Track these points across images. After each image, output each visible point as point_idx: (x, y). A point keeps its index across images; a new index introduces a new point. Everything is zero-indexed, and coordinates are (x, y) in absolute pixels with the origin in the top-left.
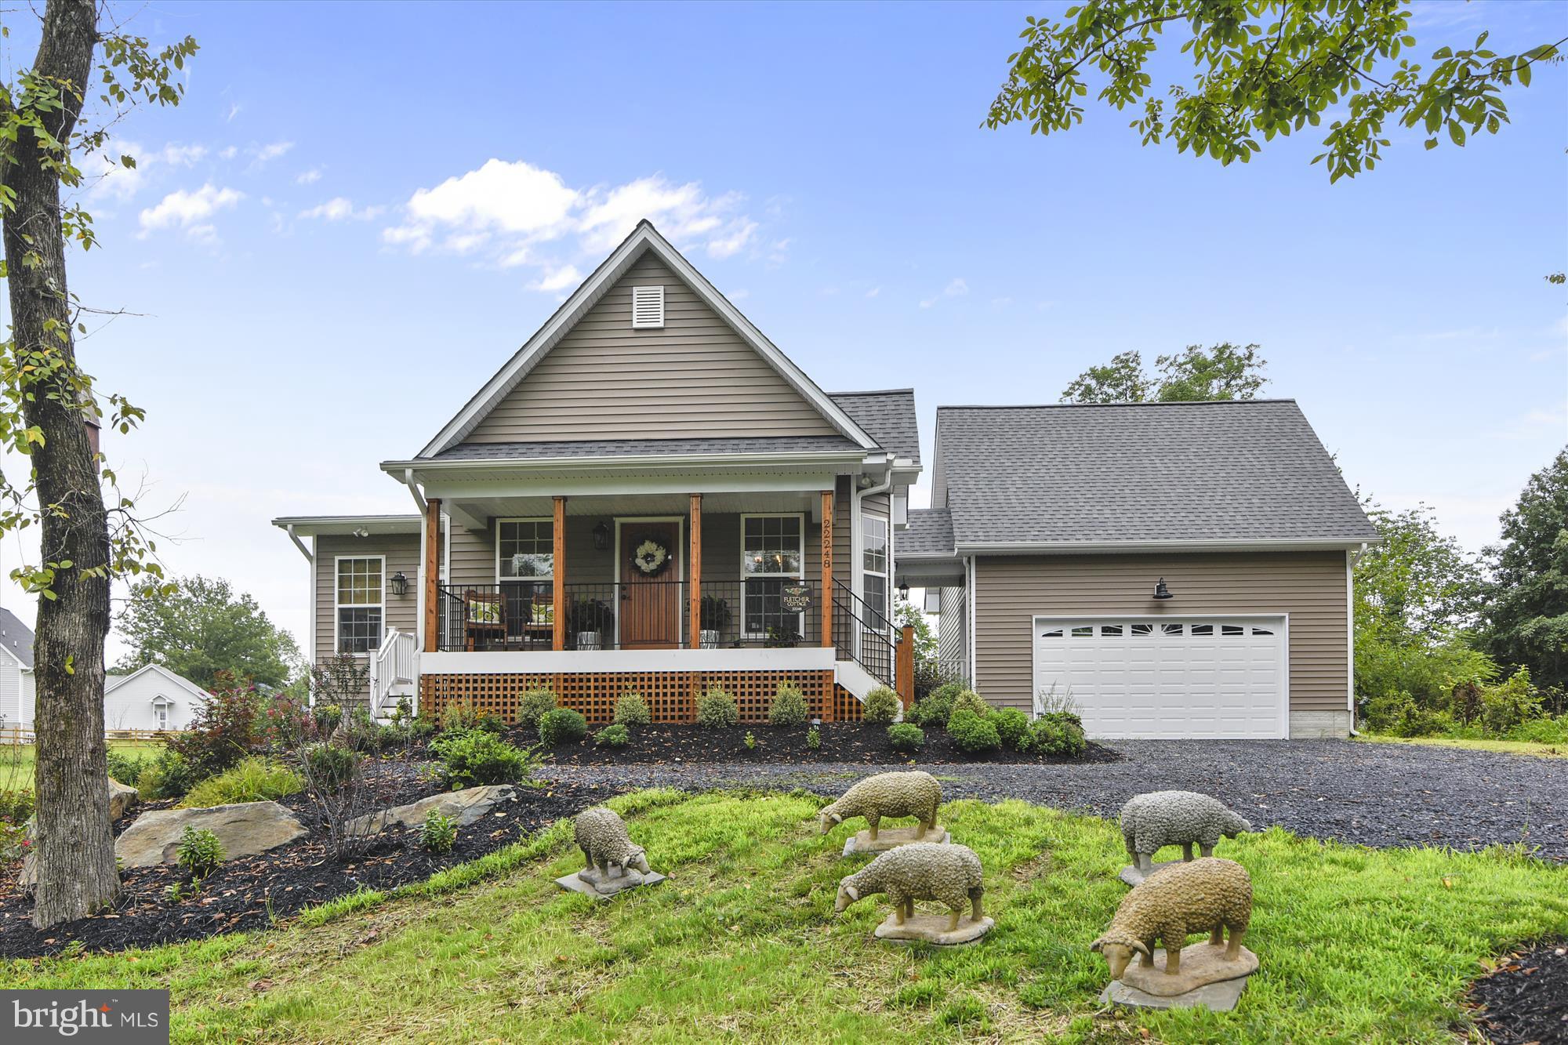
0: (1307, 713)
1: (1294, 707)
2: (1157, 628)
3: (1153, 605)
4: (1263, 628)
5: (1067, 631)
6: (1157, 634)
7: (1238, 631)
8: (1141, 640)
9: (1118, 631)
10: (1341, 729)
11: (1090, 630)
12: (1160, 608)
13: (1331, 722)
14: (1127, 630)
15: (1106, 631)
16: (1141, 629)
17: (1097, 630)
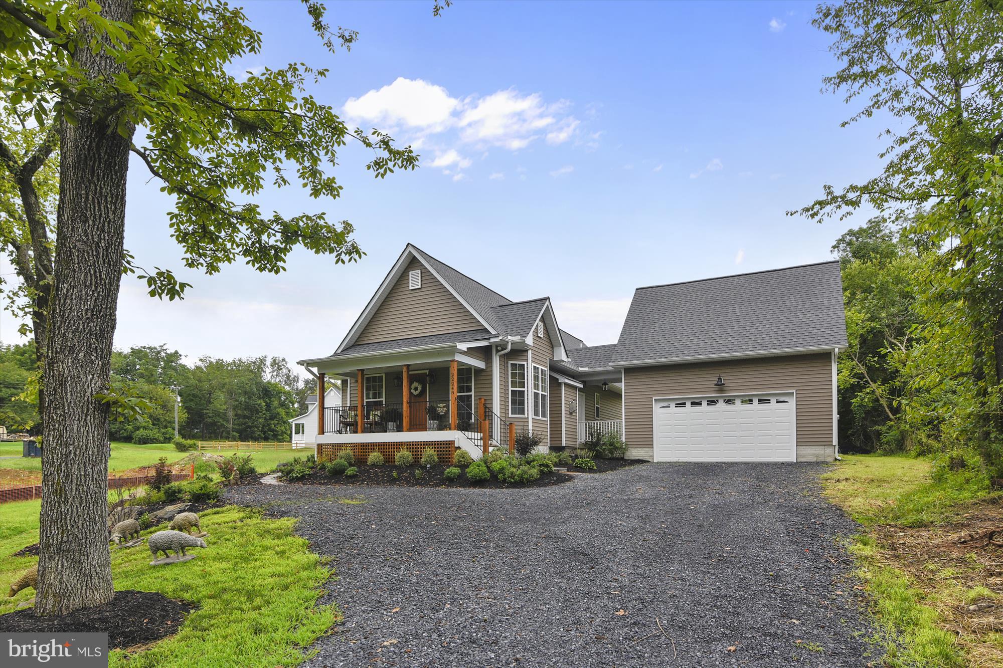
0: (807, 447)
1: (798, 444)
2: (721, 402)
3: (717, 389)
4: (782, 399)
5: (673, 405)
6: (721, 404)
7: (767, 401)
8: (712, 408)
9: (699, 404)
10: (829, 456)
11: (685, 404)
12: (721, 391)
13: (823, 452)
14: (704, 403)
15: (693, 404)
16: (712, 402)
17: (688, 404)
